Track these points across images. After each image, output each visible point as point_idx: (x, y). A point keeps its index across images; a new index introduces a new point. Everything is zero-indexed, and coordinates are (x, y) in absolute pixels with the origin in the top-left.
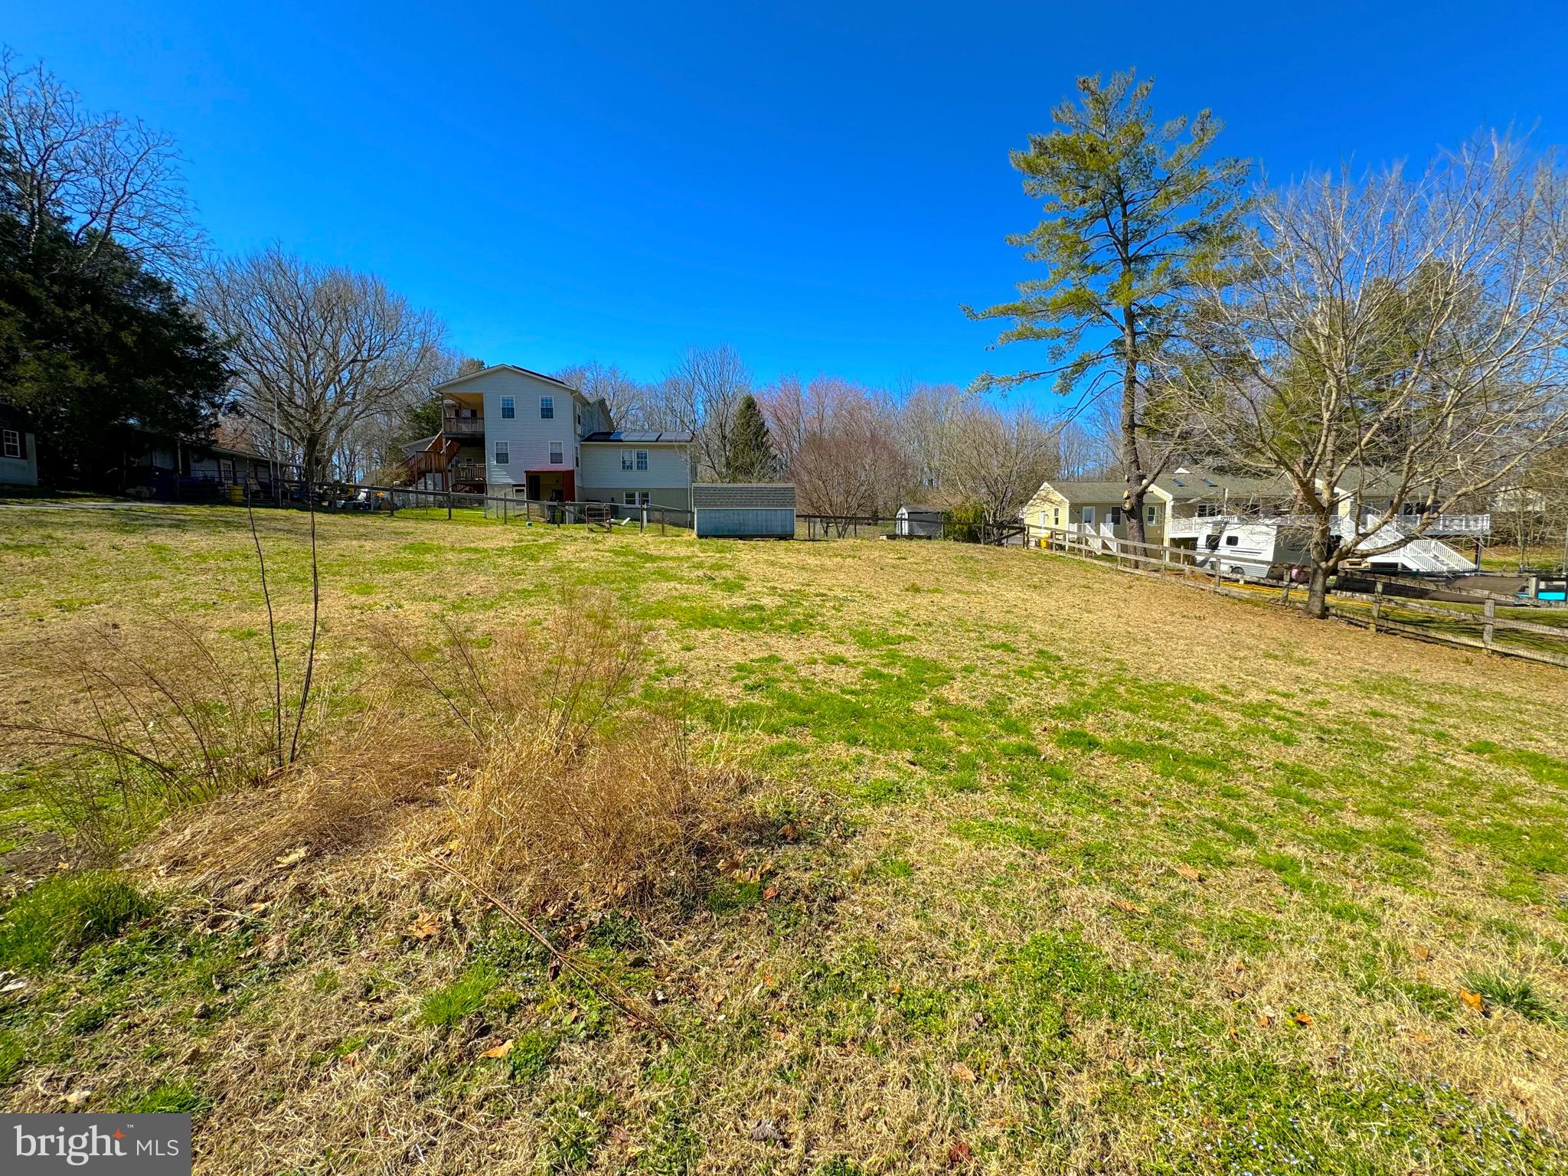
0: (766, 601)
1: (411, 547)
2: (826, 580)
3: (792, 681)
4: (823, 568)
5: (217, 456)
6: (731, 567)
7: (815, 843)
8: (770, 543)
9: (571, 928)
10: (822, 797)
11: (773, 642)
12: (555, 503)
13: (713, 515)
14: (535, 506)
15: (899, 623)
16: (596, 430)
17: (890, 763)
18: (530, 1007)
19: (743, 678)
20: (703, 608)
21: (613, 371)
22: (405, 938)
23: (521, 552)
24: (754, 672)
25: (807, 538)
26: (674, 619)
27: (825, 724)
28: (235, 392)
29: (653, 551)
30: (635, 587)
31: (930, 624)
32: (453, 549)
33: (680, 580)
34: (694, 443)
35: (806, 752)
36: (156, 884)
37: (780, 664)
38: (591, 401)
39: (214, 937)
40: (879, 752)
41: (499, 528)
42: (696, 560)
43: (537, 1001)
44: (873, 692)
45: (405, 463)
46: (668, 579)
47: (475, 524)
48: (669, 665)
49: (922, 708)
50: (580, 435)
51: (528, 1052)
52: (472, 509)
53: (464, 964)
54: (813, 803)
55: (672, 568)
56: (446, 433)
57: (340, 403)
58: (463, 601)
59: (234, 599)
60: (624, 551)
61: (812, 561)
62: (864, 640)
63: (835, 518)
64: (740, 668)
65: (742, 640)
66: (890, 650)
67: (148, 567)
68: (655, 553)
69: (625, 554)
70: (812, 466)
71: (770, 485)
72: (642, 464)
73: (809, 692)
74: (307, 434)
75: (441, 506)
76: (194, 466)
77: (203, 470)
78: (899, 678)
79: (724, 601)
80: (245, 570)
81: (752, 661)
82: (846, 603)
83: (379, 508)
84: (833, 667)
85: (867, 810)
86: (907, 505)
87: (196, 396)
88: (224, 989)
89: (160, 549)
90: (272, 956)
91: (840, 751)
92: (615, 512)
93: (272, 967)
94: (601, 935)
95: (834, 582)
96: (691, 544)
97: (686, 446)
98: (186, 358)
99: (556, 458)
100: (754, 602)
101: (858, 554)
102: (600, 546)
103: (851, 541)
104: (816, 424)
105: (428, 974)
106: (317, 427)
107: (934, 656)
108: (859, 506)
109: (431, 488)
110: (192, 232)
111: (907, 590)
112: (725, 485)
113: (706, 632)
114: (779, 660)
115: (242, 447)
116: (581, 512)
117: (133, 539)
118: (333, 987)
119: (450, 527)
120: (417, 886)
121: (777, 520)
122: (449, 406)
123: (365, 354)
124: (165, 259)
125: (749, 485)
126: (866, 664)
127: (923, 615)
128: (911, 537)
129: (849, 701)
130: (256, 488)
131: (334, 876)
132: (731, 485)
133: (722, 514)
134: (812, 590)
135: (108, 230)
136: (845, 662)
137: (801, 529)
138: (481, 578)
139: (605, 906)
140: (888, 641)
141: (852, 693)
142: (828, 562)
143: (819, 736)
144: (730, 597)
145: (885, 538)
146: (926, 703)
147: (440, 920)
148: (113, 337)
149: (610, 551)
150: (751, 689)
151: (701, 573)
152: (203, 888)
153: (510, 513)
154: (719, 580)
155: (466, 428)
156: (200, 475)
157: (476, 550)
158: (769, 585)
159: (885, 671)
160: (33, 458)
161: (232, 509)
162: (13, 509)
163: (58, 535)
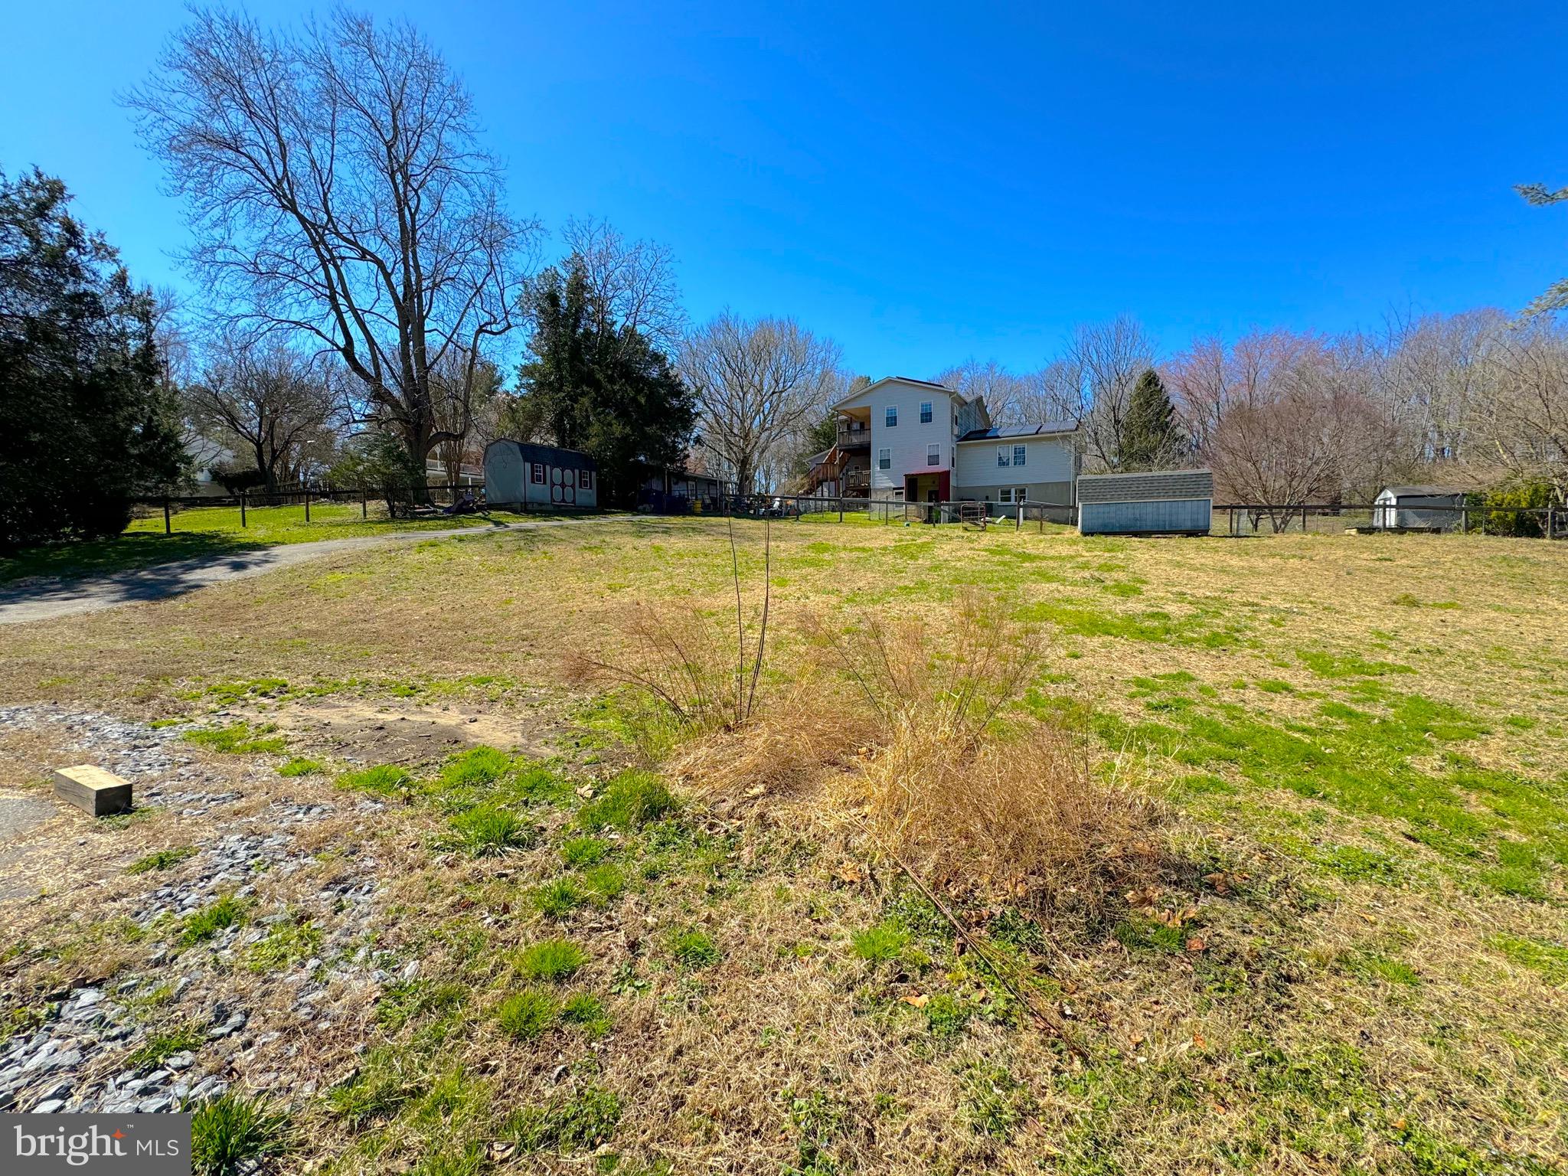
0: (1171, 608)
1: (813, 547)
2: (1259, 586)
3: (1211, 706)
4: (1253, 571)
5: (687, 479)
6: (1123, 569)
7: (1256, 905)
8: (1175, 541)
9: (973, 913)
10: (1262, 852)
11: (1182, 657)
12: (932, 504)
13: (1101, 510)
14: (912, 507)
15: (1383, 647)
16: (972, 429)
17: (1370, 830)
18: (940, 972)
19: (1144, 695)
20: (1092, 613)
21: (991, 366)
22: (834, 878)
23: (901, 551)
24: (1158, 690)
25: (1228, 533)
26: (1058, 623)
27: (1261, 764)
28: (699, 428)
29: (1030, 550)
30: (1013, 587)
31: (1440, 652)
32: (845, 548)
33: (1063, 581)
34: (1080, 431)
35: (1236, 793)
36: (678, 790)
37: (1194, 684)
38: (969, 400)
39: (711, 837)
40: (1350, 813)
41: (882, 529)
42: (1080, 559)
43: (947, 970)
44: (1339, 734)
45: (807, 473)
46: (1050, 579)
47: (862, 525)
48: (1054, 672)
49: (1428, 766)
50: (957, 436)
51: (943, 1012)
52: (858, 512)
53: (880, 914)
54: (1250, 856)
55: (1053, 569)
56: (839, 445)
57: (763, 429)
58: (855, 595)
59: (700, 587)
60: (1000, 550)
61: (1235, 562)
62: (1321, 665)
63: (1271, 508)
64: (1140, 683)
65: (1141, 652)
66: (1365, 682)
67: (652, 563)
68: (1034, 552)
69: (1000, 553)
70: (1237, 445)
71: (1177, 472)
72: (1020, 458)
73: (1236, 722)
74: (741, 457)
75: (833, 511)
76: (674, 487)
77: (679, 490)
78: (1383, 721)
79: (1117, 607)
80: (705, 564)
81: (1155, 676)
82: (1290, 617)
83: (788, 514)
84: (1273, 695)
85: (1335, 882)
86: (1394, 486)
87: (676, 436)
88: (720, 877)
89: (658, 549)
90: (747, 863)
91: (1286, 800)
92: (990, 511)
93: (748, 871)
94: (1001, 928)
95: (1271, 589)
96: (1074, 542)
97: (1070, 436)
98: (672, 407)
99: (934, 460)
100: (1156, 610)
101: (1308, 553)
102: (976, 545)
103: (1296, 537)
104: (1245, 391)
105: (853, 913)
106: (748, 451)
107: (1450, 698)
108: (1310, 491)
109: (826, 494)
110: (678, 314)
111: (1395, 603)
112: (1118, 476)
113: (1096, 639)
114: (1192, 679)
115: (699, 472)
116: (956, 511)
117: (645, 542)
118: (787, 901)
119: (842, 529)
120: (842, 837)
121: (1185, 512)
122: (842, 422)
123: (781, 385)
124: (663, 337)
125: (1149, 474)
126: (1325, 696)
127: (1426, 640)
128: (1401, 529)
129: (1298, 741)
130: (708, 501)
131: (782, 812)
132: (1125, 475)
133: (1113, 508)
134: (1237, 597)
135: (635, 324)
136: (1291, 691)
137: (1219, 523)
138: (869, 575)
139: (1005, 902)
140: (1361, 669)
141: (1304, 730)
142: (1260, 564)
143: (1254, 777)
144: (1124, 603)
145: (1354, 532)
146: (1435, 760)
147: (860, 870)
148: (634, 400)
149: (986, 550)
150: (1156, 708)
151: (1087, 574)
152: (702, 799)
153: (890, 516)
154: (1108, 583)
155: (856, 440)
156: (677, 493)
157: (863, 550)
158: (1175, 590)
159: (1359, 709)
160: (595, 486)
161: (695, 518)
162: (587, 523)
163: (608, 539)
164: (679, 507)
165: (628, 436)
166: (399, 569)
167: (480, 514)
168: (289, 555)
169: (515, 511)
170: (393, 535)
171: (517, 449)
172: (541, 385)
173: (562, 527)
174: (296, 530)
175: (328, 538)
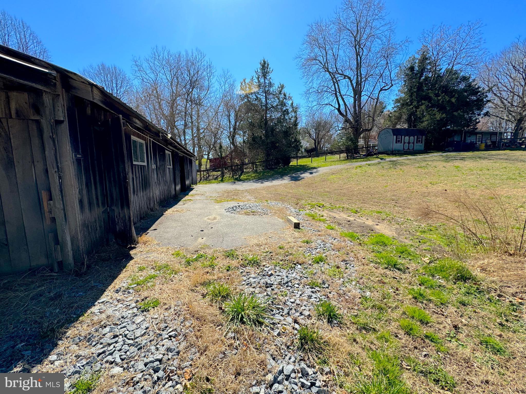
5: (476, 134)
36: (477, 273)
76: (467, 138)
77: (470, 139)
80: (488, 174)
87: (472, 113)
88: (507, 321)
89: (457, 167)
117: (450, 164)
130: (489, 144)
156: (469, 141)
160: (424, 143)
161: (480, 152)
162: (419, 157)
163: (429, 163)
164: (472, 148)
165: (444, 118)
166: (350, 174)
167: (375, 156)
168: (322, 170)
169: (388, 154)
170: (348, 164)
171: (391, 131)
172: (403, 105)
173: (408, 159)
174: (323, 163)
175: (331, 165)
